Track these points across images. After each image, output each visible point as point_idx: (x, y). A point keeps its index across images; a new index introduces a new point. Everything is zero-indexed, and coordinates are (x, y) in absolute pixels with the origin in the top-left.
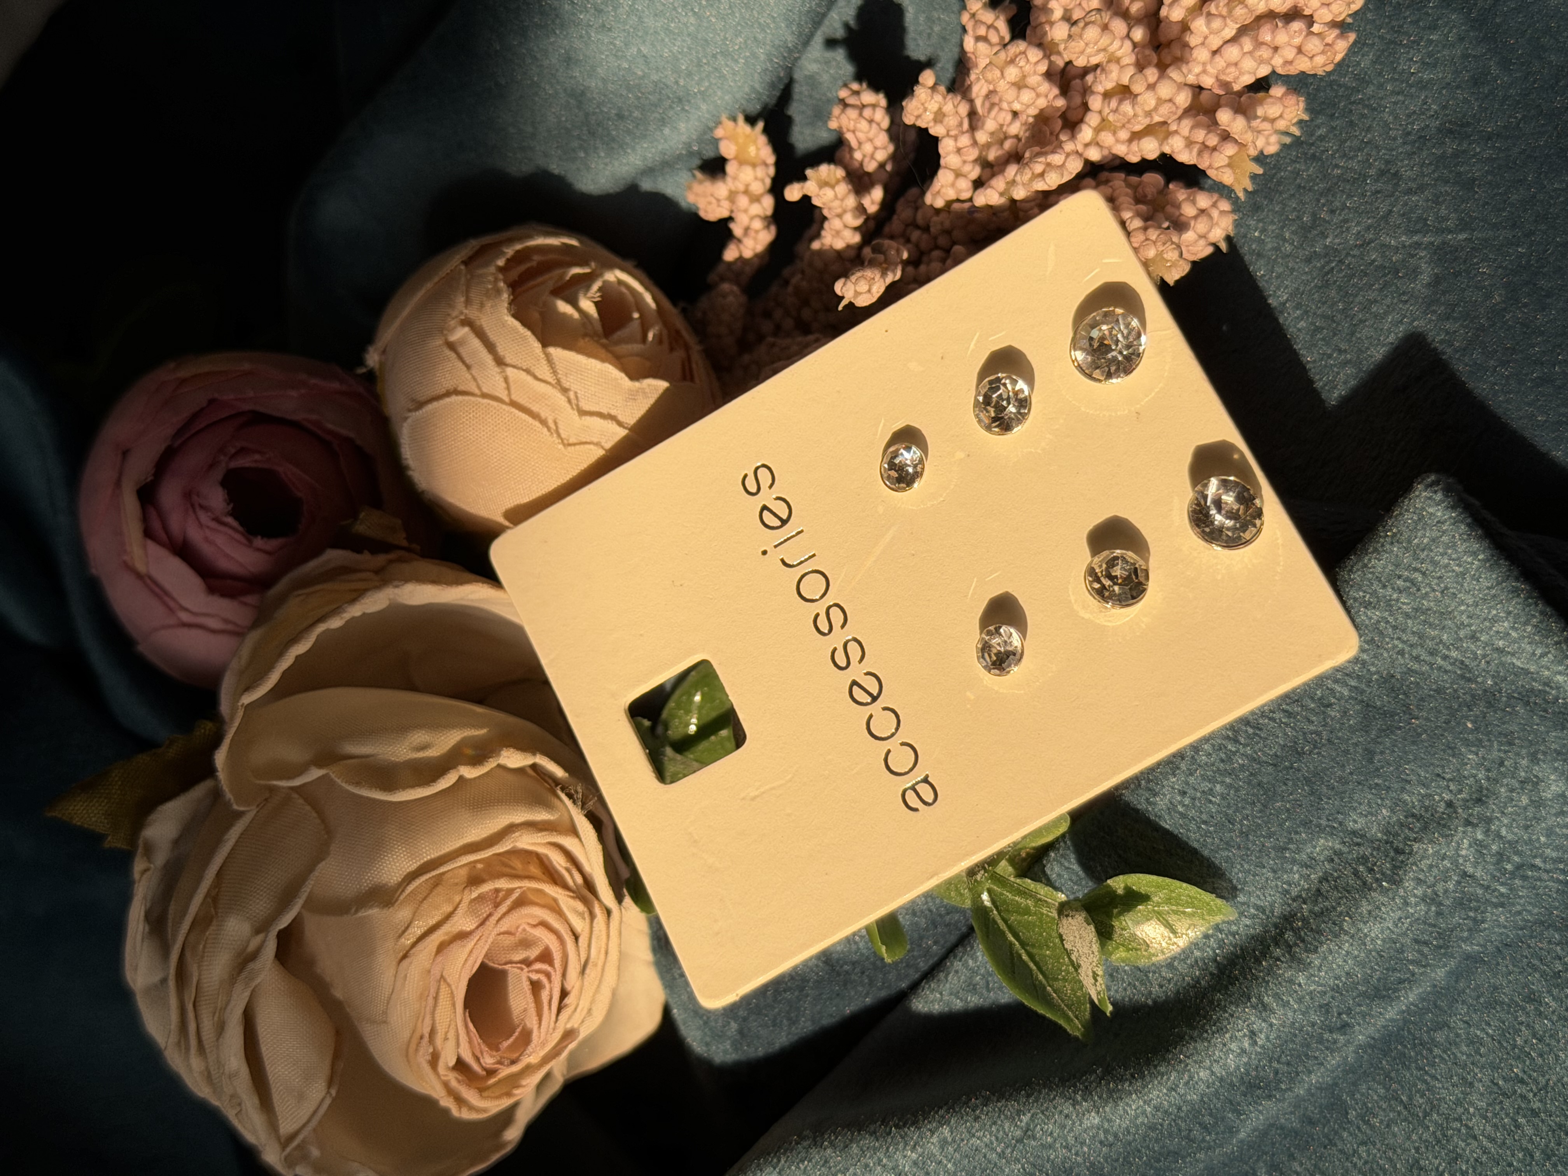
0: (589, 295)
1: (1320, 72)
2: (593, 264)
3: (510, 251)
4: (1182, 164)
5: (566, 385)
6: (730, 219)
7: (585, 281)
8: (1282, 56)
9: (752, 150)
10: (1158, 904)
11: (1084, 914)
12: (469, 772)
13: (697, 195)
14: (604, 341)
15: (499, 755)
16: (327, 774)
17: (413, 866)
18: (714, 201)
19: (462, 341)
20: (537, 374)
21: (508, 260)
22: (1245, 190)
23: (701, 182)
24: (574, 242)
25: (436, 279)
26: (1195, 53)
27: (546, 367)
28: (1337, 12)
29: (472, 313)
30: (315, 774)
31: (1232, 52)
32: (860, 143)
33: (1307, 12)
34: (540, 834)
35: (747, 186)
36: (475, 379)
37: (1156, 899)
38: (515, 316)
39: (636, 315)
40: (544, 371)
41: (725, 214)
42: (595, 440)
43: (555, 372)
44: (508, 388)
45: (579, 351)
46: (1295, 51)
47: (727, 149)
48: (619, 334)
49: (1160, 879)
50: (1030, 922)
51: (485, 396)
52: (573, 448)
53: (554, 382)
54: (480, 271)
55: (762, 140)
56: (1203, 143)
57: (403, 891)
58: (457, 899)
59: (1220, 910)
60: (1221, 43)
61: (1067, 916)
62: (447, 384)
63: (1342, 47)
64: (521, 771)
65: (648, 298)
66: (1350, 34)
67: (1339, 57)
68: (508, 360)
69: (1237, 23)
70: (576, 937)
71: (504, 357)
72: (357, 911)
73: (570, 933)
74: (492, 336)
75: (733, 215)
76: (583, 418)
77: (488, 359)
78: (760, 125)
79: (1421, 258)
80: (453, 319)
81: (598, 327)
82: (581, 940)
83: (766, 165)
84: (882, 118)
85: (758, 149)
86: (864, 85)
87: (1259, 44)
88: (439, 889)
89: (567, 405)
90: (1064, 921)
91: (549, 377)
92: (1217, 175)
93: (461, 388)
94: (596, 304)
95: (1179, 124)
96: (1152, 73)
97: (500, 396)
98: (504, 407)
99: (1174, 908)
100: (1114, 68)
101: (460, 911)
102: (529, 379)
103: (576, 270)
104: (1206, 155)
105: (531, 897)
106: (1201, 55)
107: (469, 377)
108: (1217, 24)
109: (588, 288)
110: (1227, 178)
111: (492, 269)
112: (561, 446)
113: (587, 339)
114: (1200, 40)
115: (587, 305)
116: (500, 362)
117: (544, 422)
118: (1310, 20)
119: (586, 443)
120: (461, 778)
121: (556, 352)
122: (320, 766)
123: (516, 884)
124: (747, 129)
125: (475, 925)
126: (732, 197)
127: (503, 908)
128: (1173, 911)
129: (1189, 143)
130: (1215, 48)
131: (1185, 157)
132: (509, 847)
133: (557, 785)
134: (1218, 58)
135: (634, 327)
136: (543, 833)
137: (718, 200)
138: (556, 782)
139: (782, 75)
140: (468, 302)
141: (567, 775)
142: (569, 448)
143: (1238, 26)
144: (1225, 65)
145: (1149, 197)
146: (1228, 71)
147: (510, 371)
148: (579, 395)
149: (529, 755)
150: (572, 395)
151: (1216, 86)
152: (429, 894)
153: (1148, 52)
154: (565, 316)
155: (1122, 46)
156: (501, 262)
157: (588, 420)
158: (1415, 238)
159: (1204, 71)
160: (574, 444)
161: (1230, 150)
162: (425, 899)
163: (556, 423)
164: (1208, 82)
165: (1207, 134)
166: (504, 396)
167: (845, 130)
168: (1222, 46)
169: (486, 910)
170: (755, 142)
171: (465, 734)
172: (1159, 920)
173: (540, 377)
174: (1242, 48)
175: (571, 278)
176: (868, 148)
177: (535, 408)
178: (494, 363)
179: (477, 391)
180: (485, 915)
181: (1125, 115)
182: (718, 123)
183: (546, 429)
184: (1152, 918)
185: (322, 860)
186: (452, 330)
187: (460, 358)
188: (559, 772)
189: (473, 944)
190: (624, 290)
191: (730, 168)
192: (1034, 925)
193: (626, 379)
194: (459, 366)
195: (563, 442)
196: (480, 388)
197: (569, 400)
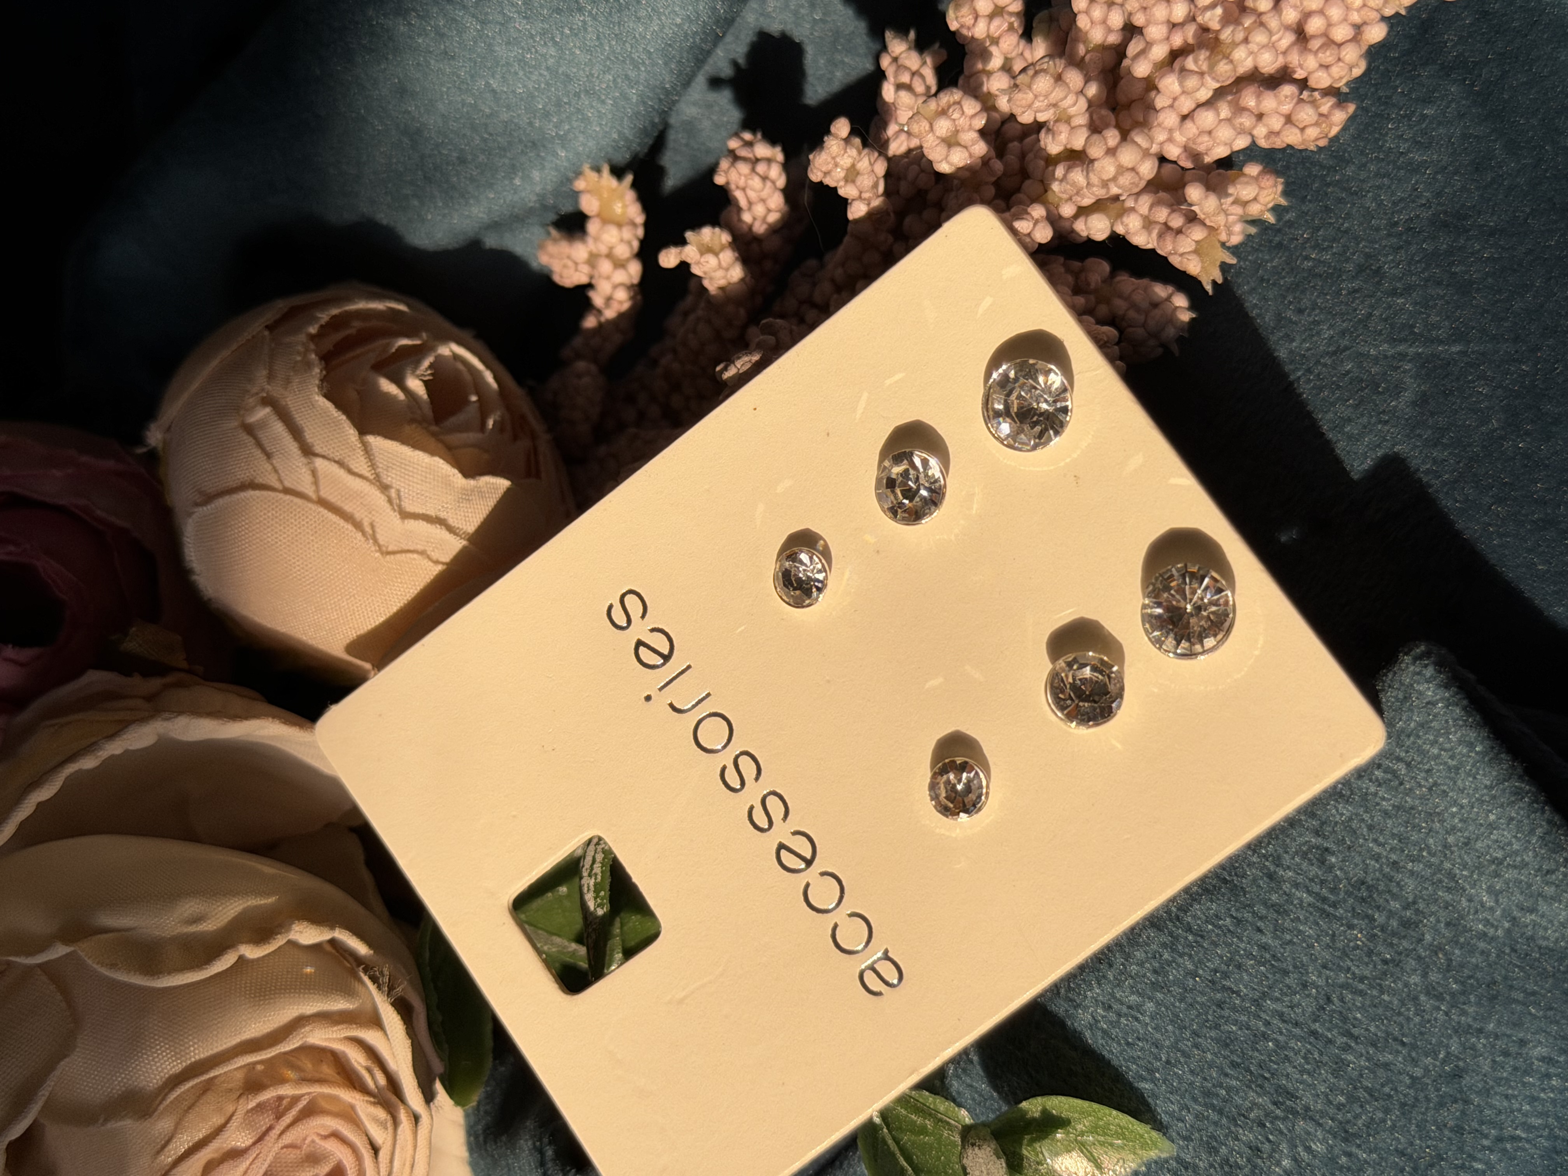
0: (418, 372)
1: (1312, 148)
2: (424, 335)
3: (324, 317)
4: (1136, 247)
5: (387, 480)
6: (590, 286)
7: (414, 355)
8: (1267, 125)
9: (618, 208)
10: (1082, 1134)
11: (994, 1144)
12: (251, 952)
13: (551, 256)
14: (434, 428)
15: (289, 930)
16: (74, 951)
17: (176, 1067)
18: (570, 263)
19: (263, 424)
20: (352, 467)
21: (322, 326)
22: (1214, 283)
23: (555, 240)
24: (402, 307)
25: (235, 345)
26: (1162, 117)
27: (362, 459)
28: (1336, 76)
29: (275, 390)
30: (60, 951)
31: (1207, 118)
32: (750, 203)
33: (1299, 74)
34: (335, 1028)
35: (611, 248)
36: (276, 471)
37: (1080, 1127)
38: (328, 397)
39: (474, 398)
40: (360, 464)
41: (583, 280)
42: (420, 548)
43: (373, 466)
44: (316, 483)
45: (404, 442)
46: (1282, 120)
47: (589, 205)
48: (453, 420)
49: (1086, 1104)
50: (925, 1143)
51: (287, 491)
52: (392, 557)
54: (288, 340)
55: (630, 196)
56: (1165, 224)
57: (164, 1099)
58: (230, 1108)
59: (1155, 1144)
60: (1193, 106)
61: (973, 1145)
62: (243, 475)
63: (1339, 117)
64: (316, 948)
65: (489, 377)
66: (1350, 104)
67: (1335, 131)
68: (318, 449)
69: (1218, 81)
70: (375, 1150)
71: (313, 446)
72: (106, 1120)
73: (369, 1147)
74: (300, 419)
75: (594, 282)
76: (406, 521)
77: (292, 447)
78: (629, 178)
79: (1405, 372)
80: (252, 396)
81: (428, 411)
82: (382, 1154)
83: (634, 224)
84: (777, 175)
85: (625, 206)
86: (759, 136)
87: (1239, 109)
88: (210, 1097)
89: (387, 505)
90: (970, 1151)
91: (366, 471)
92: (1181, 262)
93: (260, 480)
94: (426, 383)
95: (1136, 201)
96: (1112, 136)
97: (306, 491)
98: (310, 505)
99: (1102, 1139)
100: (1063, 128)
101: (234, 1124)
102: (341, 473)
103: (404, 342)
104: (1169, 238)
105: (324, 1104)
106: (1169, 119)
107: (270, 467)
108: (1192, 82)
109: (417, 363)
110: (1193, 267)
111: (302, 337)
112: (377, 554)
113: (414, 426)
114: (1168, 102)
115: (415, 385)
116: (307, 451)
117: (358, 526)
118: (1303, 84)
119: (409, 551)
120: (241, 958)
121: (375, 441)
122: (67, 941)
123: (304, 1090)
124: (613, 182)
125: (251, 1141)
126: (592, 260)
127: (287, 1119)
128: (1099, 1141)
129: (1148, 223)
130: (1185, 111)
131: (1141, 240)
132: (297, 1045)
133: (359, 966)
134: (1189, 124)
135: (470, 413)
136: (340, 1027)
137: (576, 264)
138: (358, 960)
139: (657, 120)
140: (271, 376)
141: (372, 952)
142: (388, 557)
143: (1217, 85)
144: (1197, 132)
145: (1093, 286)
146: (1200, 140)
147: (319, 463)
148: (402, 494)
149: (326, 929)
150: (393, 493)
151: (1183, 156)
152: (196, 1102)
153: (1104, 112)
154: (388, 397)
155: (1075, 104)
156: (313, 330)
157: (412, 524)
158: (1401, 348)
159: (1170, 140)
160: (394, 553)
161: (1197, 234)
162: (190, 1108)
163: (372, 526)
164: (1173, 152)
165: (1169, 215)
166: (310, 491)
167: (733, 187)
168: (1194, 110)
169: (265, 1121)
170: (621, 197)
171: (249, 903)
172: (1082, 1152)
173: (356, 470)
174: (1218, 115)
175: (397, 350)
176: (759, 210)
177: (348, 508)
178: (299, 452)
179: (277, 485)
180: (264, 1128)
181: (1074, 184)
182: (578, 174)
183: (360, 534)
184: (1074, 1149)
185: (65, 1056)
186: (251, 410)
187: (260, 445)
188: (361, 949)
189: (248, 1163)
190: (460, 366)
191: (592, 227)
192: (931, 1148)
193: (460, 475)
194: (258, 453)
195: (380, 549)
196: (282, 482)
197: (389, 499)
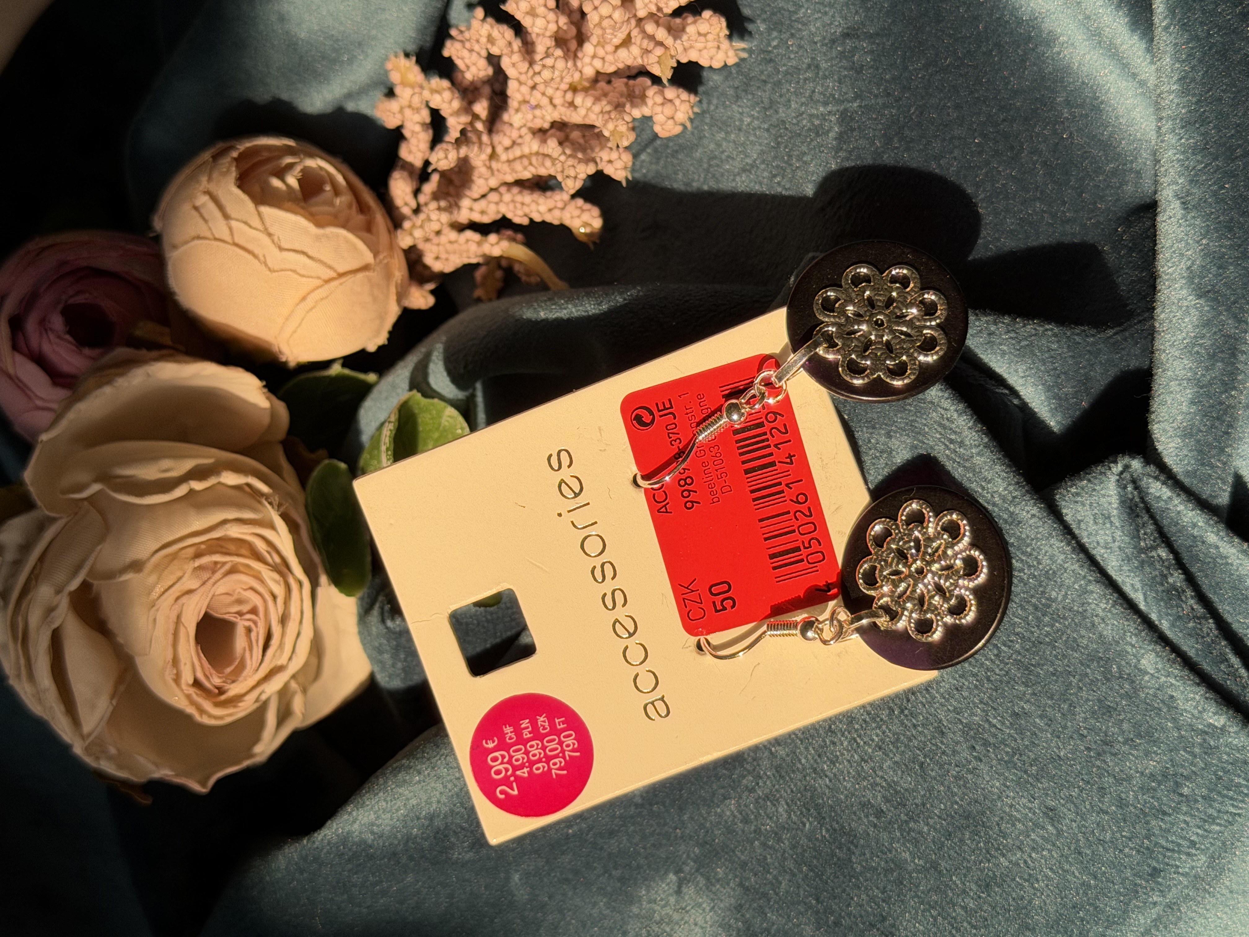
0: (294, 174)
2: (302, 156)
3: (241, 148)
5: (271, 230)
6: (402, 126)
7: (293, 166)
9: (411, 76)
12: (198, 485)
13: (382, 111)
14: (303, 204)
15: (219, 475)
16: (103, 488)
18: (391, 114)
19: (204, 205)
20: (251, 224)
21: (240, 154)
23: (383, 102)
24: (290, 143)
25: (193, 168)
27: (258, 219)
29: (212, 187)
30: (95, 488)
32: (467, 67)
34: (245, 528)
35: (410, 102)
36: (210, 229)
38: (240, 187)
39: (328, 188)
40: (256, 223)
41: (399, 123)
42: (292, 267)
43: (263, 223)
44: (232, 234)
45: (283, 209)
47: (395, 77)
48: (314, 200)
51: (216, 239)
52: (277, 273)
53: (263, 230)
54: (221, 161)
55: (416, 67)
57: (148, 562)
58: (185, 567)
62: (193, 233)
64: (237, 487)
65: (340, 178)
68: (232, 216)
70: (275, 598)
71: (230, 214)
72: (122, 575)
73: (269, 593)
74: (224, 200)
75: (404, 124)
76: (282, 252)
77: (219, 215)
78: (414, 59)
80: (199, 191)
81: (299, 195)
82: (278, 600)
85: (414, 75)
88: (175, 559)
89: (272, 245)
91: (260, 227)
93: (202, 235)
94: (299, 180)
97: (226, 239)
98: (229, 247)
101: (187, 576)
102: (246, 228)
103: (289, 160)
105: (241, 568)
107: (206, 227)
109: (294, 170)
111: (229, 159)
112: (268, 273)
113: (289, 202)
115: (292, 181)
116: (226, 217)
117: (255, 256)
119: (286, 270)
120: (191, 489)
121: (264, 209)
122: (98, 483)
123: (228, 559)
124: (406, 62)
125: (197, 586)
126: (402, 110)
127: (219, 574)
132: (220, 535)
133: (262, 497)
135: (326, 195)
136: (249, 527)
137: (394, 114)
138: (262, 495)
140: (210, 180)
141: (269, 489)
142: (274, 274)
147: (234, 223)
148: (281, 239)
149: (243, 477)
150: (276, 238)
152: (169, 565)
154: (277, 189)
156: (235, 154)
157: (286, 255)
160: (277, 271)
163: (264, 256)
166: (228, 238)
169: (206, 574)
170: (412, 70)
173: (253, 226)
175: (284, 165)
177: (250, 246)
178: (222, 217)
179: (210, 237)
180: (204, 579)
182: (387, 58)
183: (257, 261)
185: (101, 544)
186: (197, 198)
187: (201, 216)
188: (263, 487)
189: (198, 598)
190: (323, 173)
191: (398, 90)
193: (313, 226)
194: (201, 221)
195: (270, 269)
196: (213, 235)
197: (273, 241)
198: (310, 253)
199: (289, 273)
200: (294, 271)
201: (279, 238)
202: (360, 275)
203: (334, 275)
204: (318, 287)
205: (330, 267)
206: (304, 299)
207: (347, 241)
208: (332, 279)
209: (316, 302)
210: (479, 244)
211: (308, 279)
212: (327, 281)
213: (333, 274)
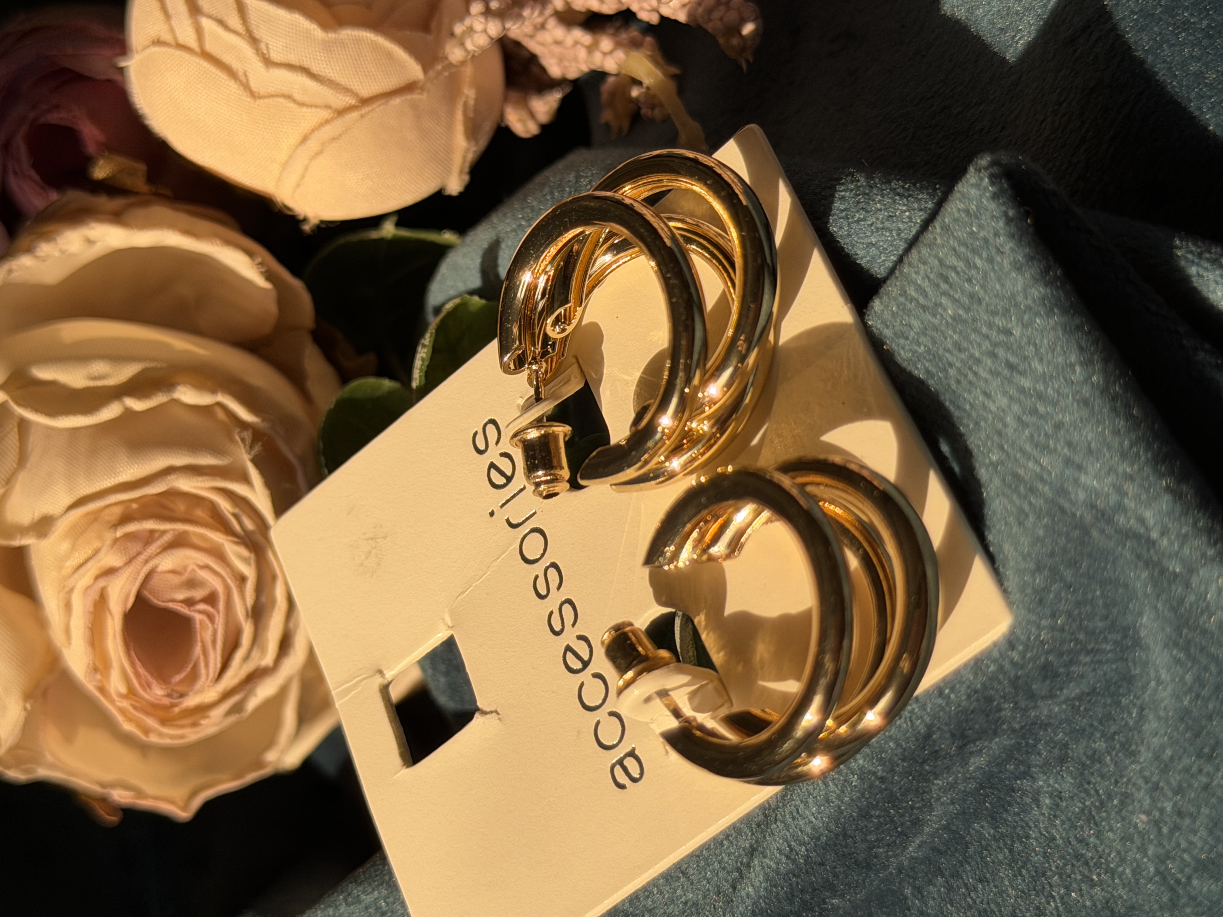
5: (258, 34)
20: (229, 24)
27: (237, 17)
36: (172, 30)
40: (234, 21)
42: (286, 92)
43: (245, 22)
44: (200, 38)
51: (178, 46)
52: (262, 101)
53: (244, 33)
68: (205, 10)
71: (201, 8)
73: (233, 578)
76: (269, 69)
77: (185, 9)
89: (256, 56)
91: (239, 27)
93: (162, 38)
97: (192, 46)
98: (196, 58)
102: (221, 29)
105: (195, 540)
116: (196, 11)
117: (233, 74)
119: (276, 96)
123: (170, 526)
127: (154, 548)
132: (163, 489)
142: (258, 101)
147: (204, 21)
148: (271, 47)
150: (263, 46)
157: (276, 72)
160: (263, 97)
163: (245, 75)
166: (195, 46)
169: (135, 546)
173: (232, 28)
177: (227, 58)
178: (189, 13)
179: (172, 42)
180: (132, 554)
188: (247, 416)
193: (319, 30)
195: (253, 94)
196: (175, 39)
197: (258, 50)
198: (315, 68)
199: (281, 100)
200: (289, 97)
201: (267, 45)
202: (397, 101)
203: (353, 101)
204: (327, 122)
205: (347, 90)
206: (305, 139)
207: (376, 47)
208: (350, 109)
209: (323, 144)
210: (591, 49)
211: (309, 110)
212: (341, 112)
213: (351, 101)
